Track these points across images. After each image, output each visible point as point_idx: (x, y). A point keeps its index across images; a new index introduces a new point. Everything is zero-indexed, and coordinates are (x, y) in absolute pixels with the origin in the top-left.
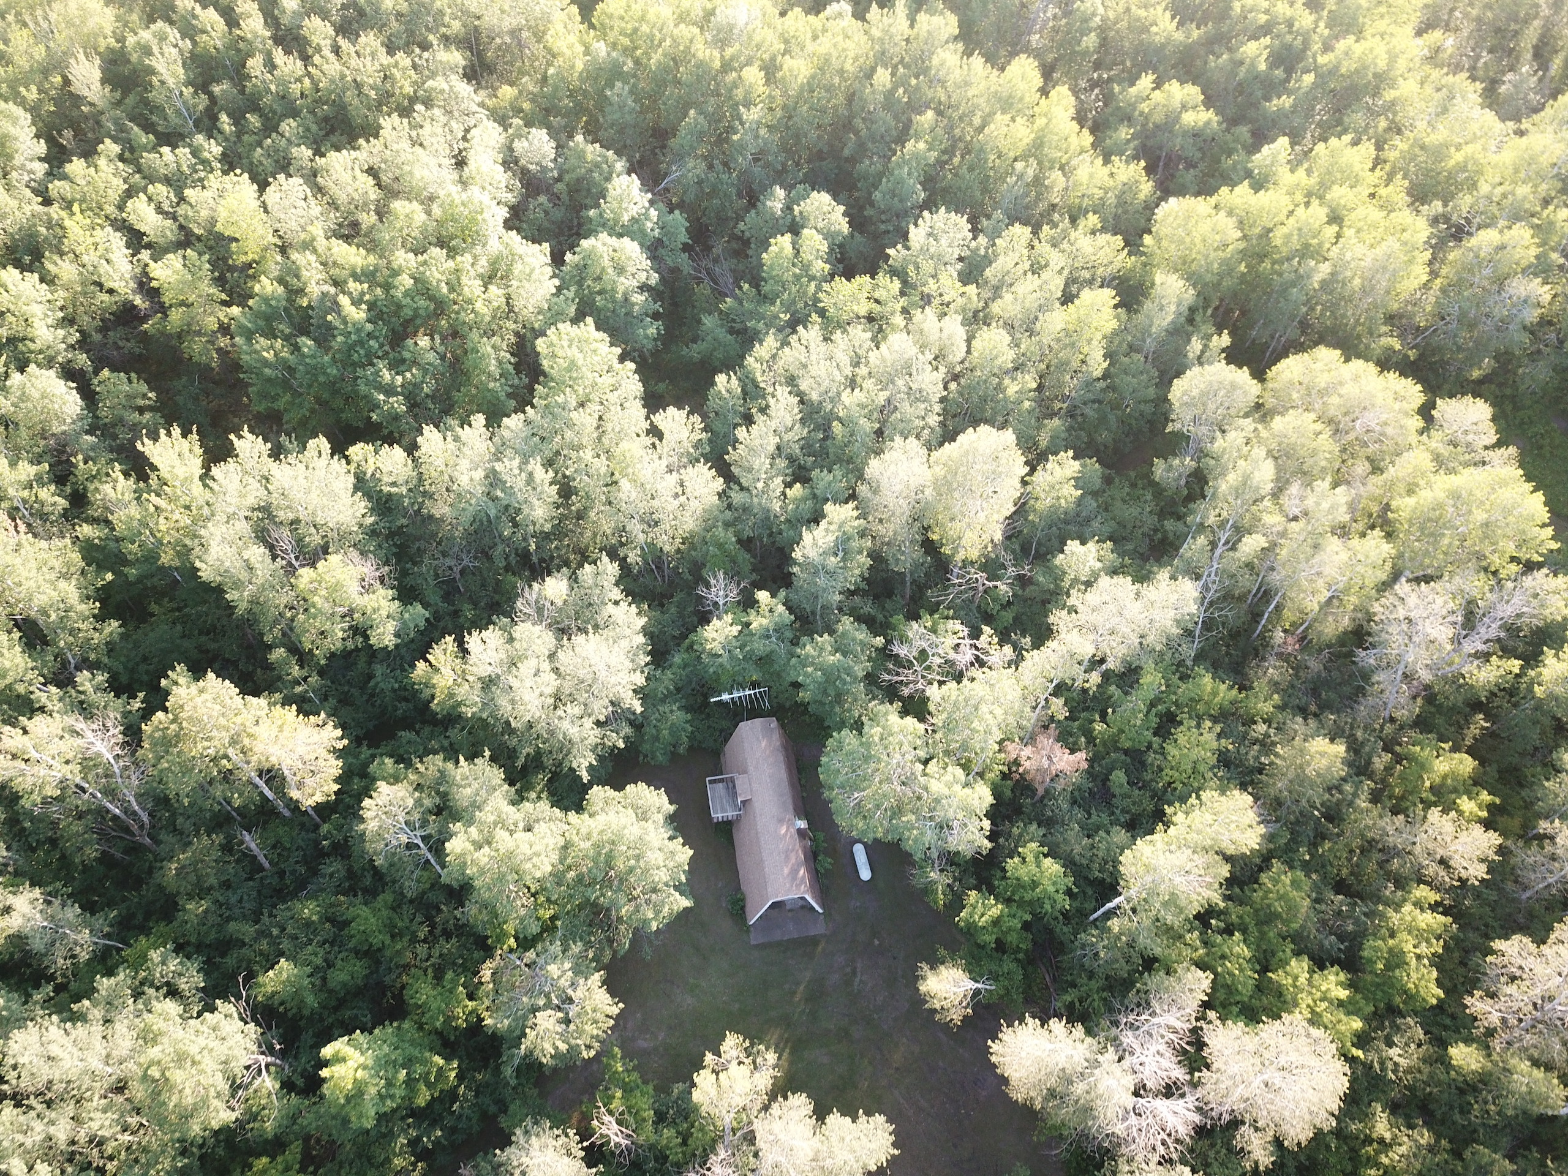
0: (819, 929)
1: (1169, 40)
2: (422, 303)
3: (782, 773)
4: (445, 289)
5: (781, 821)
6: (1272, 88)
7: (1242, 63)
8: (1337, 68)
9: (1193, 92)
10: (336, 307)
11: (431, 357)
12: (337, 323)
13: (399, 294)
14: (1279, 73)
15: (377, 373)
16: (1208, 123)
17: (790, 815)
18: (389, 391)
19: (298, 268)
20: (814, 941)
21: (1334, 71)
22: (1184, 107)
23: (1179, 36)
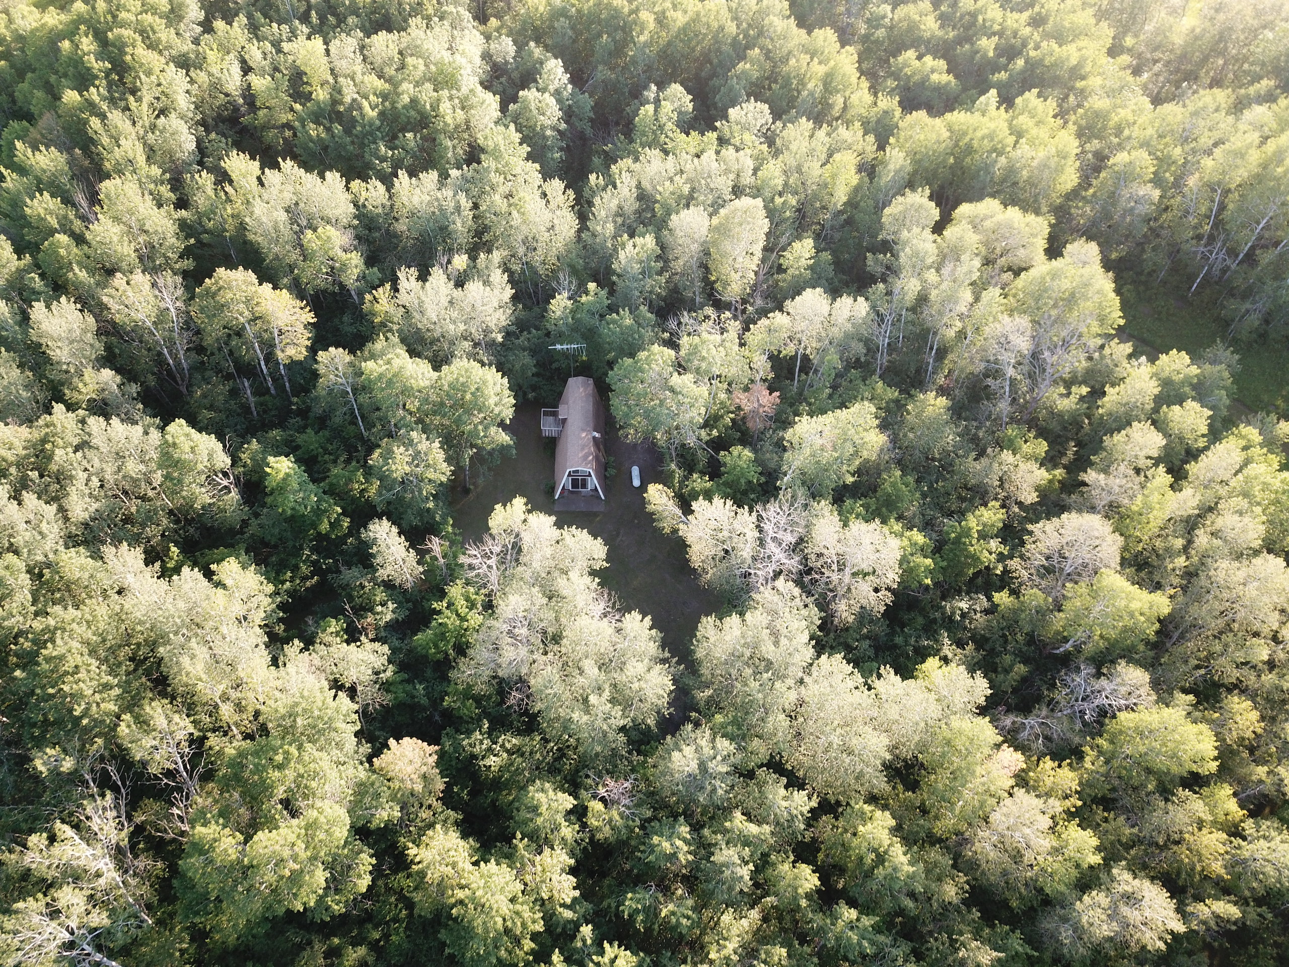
0: (601, 508)
1: (933, 36)
2: (413, 113)
3: (590, 407)
4: (428, 107)
5: (583, 430)
6: (997, 69)
7: (977, 52)
8: (1042, 60)
9: (942, 64)
10: (360, 108)
11: (413, 144)
12: (359, 118)
13: (399, 106)
14: (1003, 60)
15: (377, 149)
16: (949, 82)
17: (590, 428)
18: (383, 159)
19: (341, 87)
20: (596, 514)
21: (1040, 62)
22: (933, 72)
23: (940, 33)
